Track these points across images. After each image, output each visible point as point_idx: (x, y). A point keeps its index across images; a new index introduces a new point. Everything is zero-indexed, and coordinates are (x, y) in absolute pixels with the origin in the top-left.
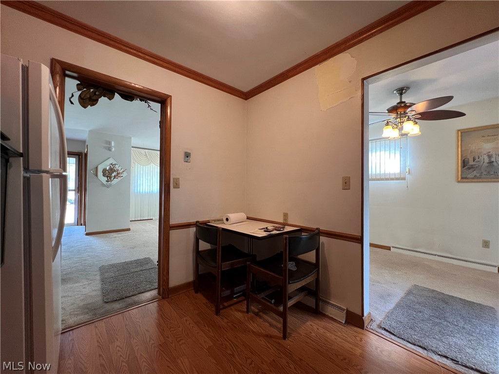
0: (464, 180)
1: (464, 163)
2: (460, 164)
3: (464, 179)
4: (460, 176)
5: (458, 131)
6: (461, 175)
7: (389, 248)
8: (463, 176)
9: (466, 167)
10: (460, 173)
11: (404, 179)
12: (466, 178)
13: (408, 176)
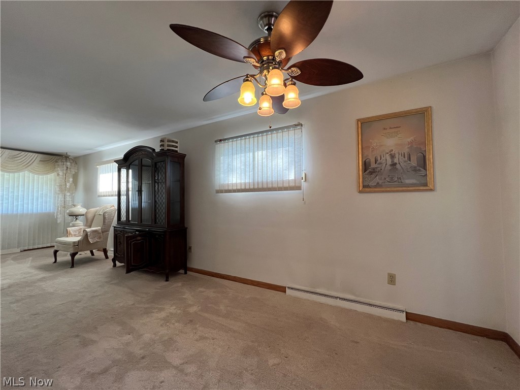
0: (367, 190)
1: (366, 166)
2: (361, 167)
3: (365, 188)
4: (361, 184)
5: (358, 120)
6: (363, 182)
7: (282, 289)
8: (366, 184)
9: (368, 171)
10: (361, 180)
11: (299, 188)
12: (368, 186)
13: (304, 185)
